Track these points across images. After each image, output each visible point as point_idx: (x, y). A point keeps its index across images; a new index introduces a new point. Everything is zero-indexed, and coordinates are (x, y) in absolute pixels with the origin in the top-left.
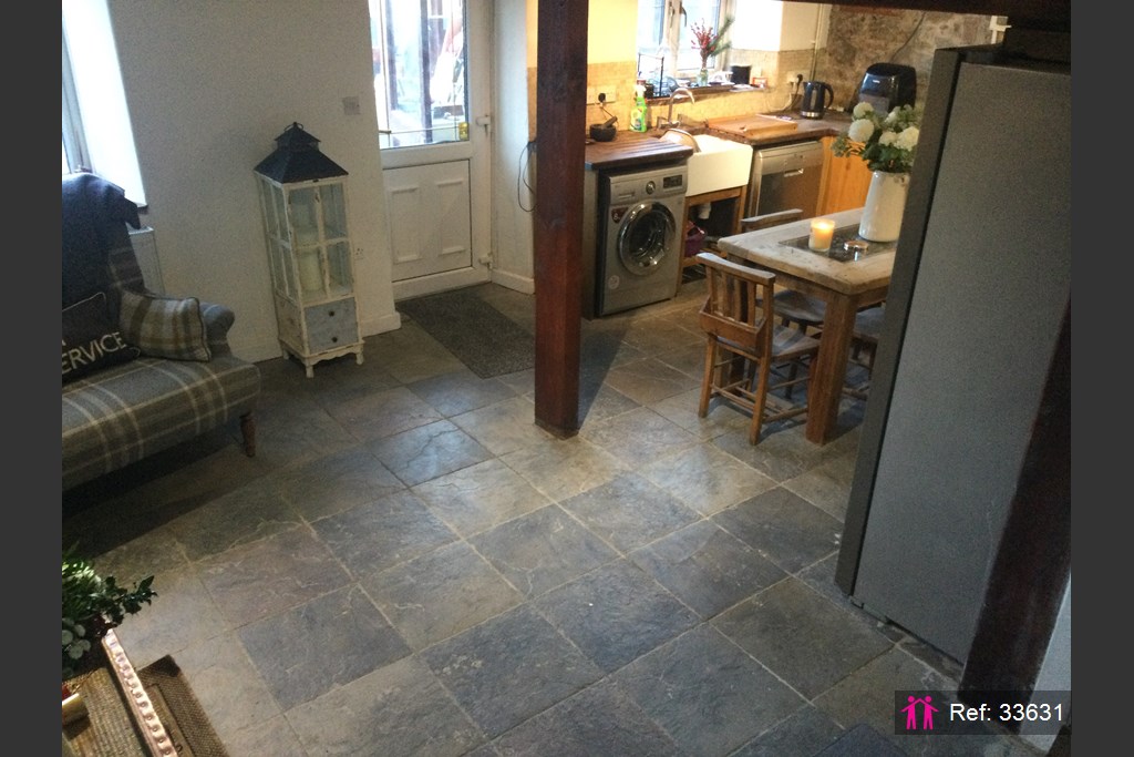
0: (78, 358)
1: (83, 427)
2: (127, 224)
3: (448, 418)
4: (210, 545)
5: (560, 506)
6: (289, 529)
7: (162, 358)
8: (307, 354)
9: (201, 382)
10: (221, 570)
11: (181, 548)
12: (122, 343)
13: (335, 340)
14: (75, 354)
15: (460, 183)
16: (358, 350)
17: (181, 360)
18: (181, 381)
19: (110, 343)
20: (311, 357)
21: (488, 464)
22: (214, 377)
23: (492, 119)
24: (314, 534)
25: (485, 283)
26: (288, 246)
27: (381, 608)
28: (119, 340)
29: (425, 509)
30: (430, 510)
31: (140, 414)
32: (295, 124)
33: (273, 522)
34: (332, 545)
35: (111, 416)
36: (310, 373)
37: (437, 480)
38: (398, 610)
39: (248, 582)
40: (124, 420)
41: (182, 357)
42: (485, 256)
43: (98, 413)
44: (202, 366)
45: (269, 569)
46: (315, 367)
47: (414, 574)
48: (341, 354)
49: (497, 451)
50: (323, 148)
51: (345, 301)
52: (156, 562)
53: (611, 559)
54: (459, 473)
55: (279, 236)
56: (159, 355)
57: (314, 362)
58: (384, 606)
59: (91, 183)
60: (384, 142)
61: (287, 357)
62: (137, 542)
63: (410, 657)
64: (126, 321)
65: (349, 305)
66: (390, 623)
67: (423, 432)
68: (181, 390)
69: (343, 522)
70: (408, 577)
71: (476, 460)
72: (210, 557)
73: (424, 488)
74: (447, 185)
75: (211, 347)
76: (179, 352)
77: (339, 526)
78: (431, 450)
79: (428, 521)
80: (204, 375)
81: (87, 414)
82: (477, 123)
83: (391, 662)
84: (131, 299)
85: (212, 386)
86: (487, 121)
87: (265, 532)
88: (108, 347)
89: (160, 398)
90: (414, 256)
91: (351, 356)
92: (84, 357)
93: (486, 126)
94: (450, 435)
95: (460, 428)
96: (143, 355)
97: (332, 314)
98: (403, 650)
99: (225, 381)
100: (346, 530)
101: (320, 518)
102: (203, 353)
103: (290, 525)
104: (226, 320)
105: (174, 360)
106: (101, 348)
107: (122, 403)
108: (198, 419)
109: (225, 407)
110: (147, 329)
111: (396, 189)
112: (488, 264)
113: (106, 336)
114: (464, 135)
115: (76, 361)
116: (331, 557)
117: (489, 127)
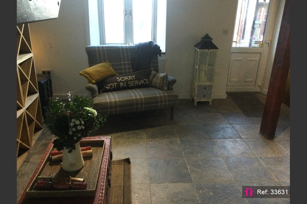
0: (137, 83)
1: (131, 98)
2: (158, 55)
3: (231, 124)
4: (153, 137)
5: (259, 159)
6: (173, 139)
7: (155, 88)
8: (196, 98)
9: (162, 95)
10: (152, 143)
11: (145, 136)
12: (148, 82)
13: (204, 96)
14: (136, 82)
15: (256, 60)
16: (210, 101)
17: (160, 89)
18: (157, 93)
19: (145, 81)
20: (197, 100)
21: (238, 139)
22: (166, 94)
23: (271, 42)
24: (179, 142)
25: (258, 92)
26: (197, 67)
27: (189, 167)
28: (147, 81)
29: (213, 145)
30: (214, 146)
31: (145, 99)
32: (207, 34)
33: (170, 136)
34: (182, 147)
35: (138, 97)
36: (195, 104)
37: (220, 139)
38: (193, 169)
39: (157, 148)
40: (141, 99)
41: (161, 88)
42: (260, 84)
43: (136, 96)
44: (164, 91)
45: (164, 147)
46: (198, 103)
47: (202, 162)
48: (205, 101)
49: (243, 137)
50: (213, 41)
51: (210, 86)
52: (138, 137)
53: (271, 180)
54: (228, 139)
55: (196, 65)
56: (155, 87)
57: (197, 101)
58: (190, 167)
59: (152, 43)
60: (234, 45)
61: (191, 99)
62: (136, 131)
63: (191, 183)
64: (151, 77)
65: (210, 87)
66: (189, 172)
67: (222, 126)
68: (157, 96)
69: (188, 142)
70: (200, 162)
71: (235, 137)
72: (151, 139)
73: (215, 140)
74: (252, 60)
75: (168, 87)
76: (160, 86)
77: (186, 142)
78: (222, 131)
79: (212, 149)
80: (164, 93)
81: (133, 95)
82: (266, 43)
83: (185, 182)
84: (153, 72)
85: (165, 96)
86: (269, 42)
87: (167, 138)
88: (144, 82)
89: (152, 96)
90: (236, 80)
91: (208, 102)
92: (138, 83)
93: (269, 44)
94: (229, 129)
95: (233, 128)
96: (152, 87)
97: (205, 88)
98: (190, 181)
99: (168, 96)
100: (188, 144)
101: (182, 139)
102: (166, 88)
103: (174, 138)
104: (174, 82)
105: (158, 89)
106: (143, 82)
107: (142, 95)
108: (159, 104)
109: (167, 103)
110: (155, 80)
111: (235, 59)
112: (260, 87)
113: (145, 79)
114: (261, 46)
115: (136, 84)
116: (181, 149)
117: (270, 44)
